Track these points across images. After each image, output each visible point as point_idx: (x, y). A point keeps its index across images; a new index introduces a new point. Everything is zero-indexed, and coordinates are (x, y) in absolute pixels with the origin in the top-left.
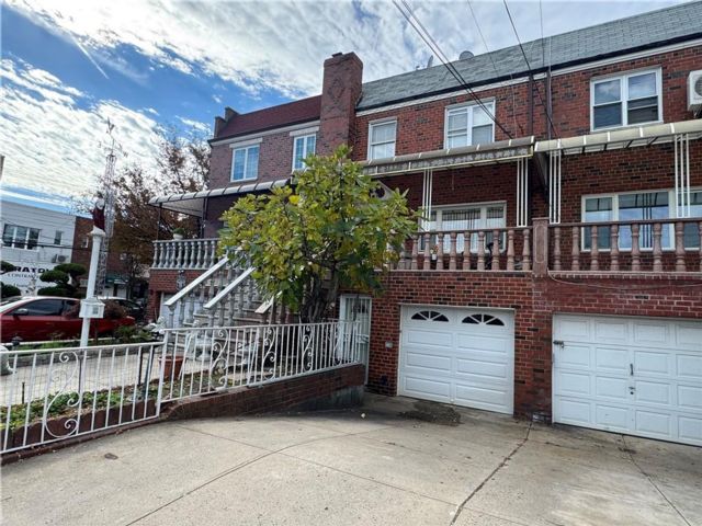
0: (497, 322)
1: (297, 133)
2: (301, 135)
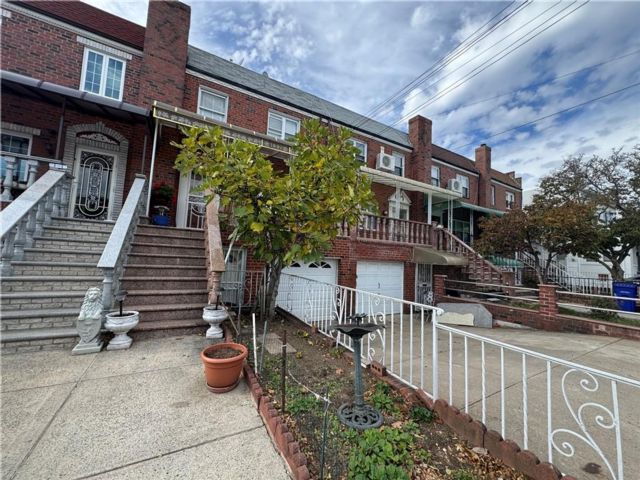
0: (328, 266)
1: (91, 43)
2: (97, 50)
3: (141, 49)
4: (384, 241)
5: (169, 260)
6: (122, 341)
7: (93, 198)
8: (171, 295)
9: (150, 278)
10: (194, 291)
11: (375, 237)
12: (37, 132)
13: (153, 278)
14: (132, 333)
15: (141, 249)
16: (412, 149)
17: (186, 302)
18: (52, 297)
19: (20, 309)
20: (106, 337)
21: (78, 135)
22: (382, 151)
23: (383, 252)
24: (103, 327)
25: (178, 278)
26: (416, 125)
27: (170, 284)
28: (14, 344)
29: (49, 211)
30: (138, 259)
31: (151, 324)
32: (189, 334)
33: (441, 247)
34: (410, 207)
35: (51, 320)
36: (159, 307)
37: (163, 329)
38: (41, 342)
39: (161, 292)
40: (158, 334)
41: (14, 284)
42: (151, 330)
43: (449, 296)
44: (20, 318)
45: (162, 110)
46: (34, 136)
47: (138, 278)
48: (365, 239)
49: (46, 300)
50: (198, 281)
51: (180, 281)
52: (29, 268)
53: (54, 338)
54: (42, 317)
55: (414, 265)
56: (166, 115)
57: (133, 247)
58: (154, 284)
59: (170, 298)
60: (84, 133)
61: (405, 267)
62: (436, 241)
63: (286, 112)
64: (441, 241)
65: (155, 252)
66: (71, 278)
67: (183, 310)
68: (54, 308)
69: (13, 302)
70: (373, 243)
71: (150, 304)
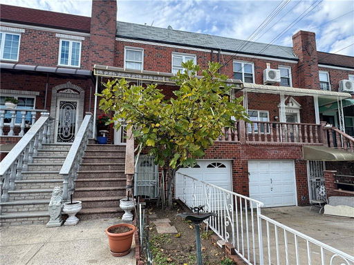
0: (223, 166)
1: (63, 36)
2: (66, 39)
3: (89, 32)
4: (272, 142)
5: (104, 167)
6: (72, 220)
7: (67, 129)
8: (103, 190)
9: (91, 180)
10: (117, 188)
11: (263, 140)
12: (38, 93)
13: (94, 179)
14: (78, 215)
15: (88, 160)
16: (297, 60)
17: (113, 196)
18: (39, 193)
19: (24, 199)
20: (64, 217)
21: (58, 91)
22: (268, 67)
23: (272, 153)
24: (62, 211)
25: (108, 179)
26: (299, 39)
27: (103, 183)
28: (20, 220)
29: (41, 141)
30: (86, 167)
31: (90, 210)
32: (112, 217)
33: (332, 144)
34: (300, 110)
35: (38, 206)
36: (95, 199)
37: (97, 213)
38: (33, 219)
39: (97, 189)
40: (94, 216)
41: (22, 185)
42: (90, 214)
43: (340, 190)
44: (24, 205)
45: (99, 70)
46: (37, 96)
47: (85, 180)
48: (254, 142)
49: (36, 194)
50: (120, 181)
51: (109, 181)
52: (30, 175)
53: (39, 217)
54: (34, 204)
55: (305, 162)
56: (101, 72)
57: (84, 160)
58: (94, 183)
59: (103, 193)
60: (61, 90)
61: (296, 164)
62: (326, 140)
63: (185, 51)
64: (331, 139)
65: (96, 162)
66: (49, 180)
67: (109, 201)
68: (41, 199)
69: (22, 195)
70: (262, 145)
71: (91, 197)
